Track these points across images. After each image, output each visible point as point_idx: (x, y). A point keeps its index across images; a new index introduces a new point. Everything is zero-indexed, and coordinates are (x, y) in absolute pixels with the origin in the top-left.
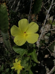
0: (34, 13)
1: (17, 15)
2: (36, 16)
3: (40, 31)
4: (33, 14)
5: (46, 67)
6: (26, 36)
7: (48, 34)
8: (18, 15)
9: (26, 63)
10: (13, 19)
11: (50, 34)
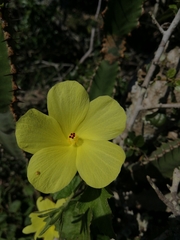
0: (111, 33)
1: (50, 17)
2: (118, 43)
3: (129, 95)
4: (109, 37)
5: (139, 216)
6: (76, 145)
7: (157, 117)
8: (54, 19)
9: (73, 222)
10: (38, 30)
11: (162, 117)
